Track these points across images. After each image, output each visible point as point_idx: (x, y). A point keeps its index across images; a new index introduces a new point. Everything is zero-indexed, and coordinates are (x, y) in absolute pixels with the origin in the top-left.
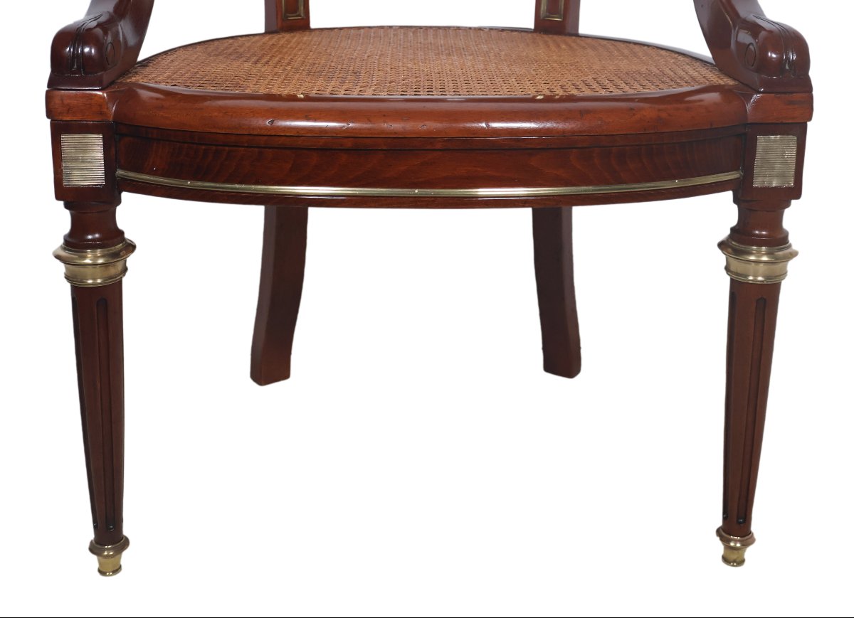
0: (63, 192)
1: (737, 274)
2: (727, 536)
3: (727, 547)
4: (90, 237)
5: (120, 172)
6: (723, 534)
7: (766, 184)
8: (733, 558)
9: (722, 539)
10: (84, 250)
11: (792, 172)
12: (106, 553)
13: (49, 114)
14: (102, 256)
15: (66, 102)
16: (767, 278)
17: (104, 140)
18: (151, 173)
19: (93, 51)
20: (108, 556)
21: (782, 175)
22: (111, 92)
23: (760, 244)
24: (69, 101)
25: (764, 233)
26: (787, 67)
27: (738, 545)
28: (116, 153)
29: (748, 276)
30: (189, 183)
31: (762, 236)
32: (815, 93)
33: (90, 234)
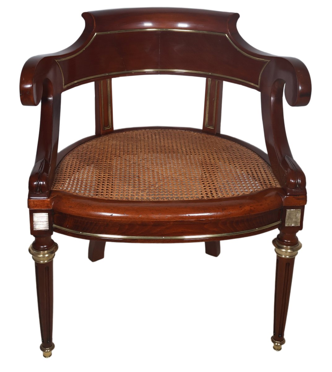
0: (33, 232)
1: (279, 254)
2: (275, 341)
3: (275, 345)
4: (42, 247)
5: (54, 225)
6: (274, 340)
7: (290, 225)
8: (277, 348)
9: (273, 341)
10: (40, 251)
11: (299, 221)
12: (46, 351)
13: (29, 207)
14: (47, 253)
15: (35, 203)
16: (290, 256)
17: (48, 214)
18: (66, 227)
19: (44, 183)
20: (47, 352)
21: (296, 222)
22: (51, 199)
23: (287, 245)
24: (36, 203)
25: (289, 241)
26: (298, 186)
27: (279, 344)
28: (53, 219)
29: (282, 255)
30: (81, 233)
31: (289, 242)
32: (308, 195)
33: (42, 246)
